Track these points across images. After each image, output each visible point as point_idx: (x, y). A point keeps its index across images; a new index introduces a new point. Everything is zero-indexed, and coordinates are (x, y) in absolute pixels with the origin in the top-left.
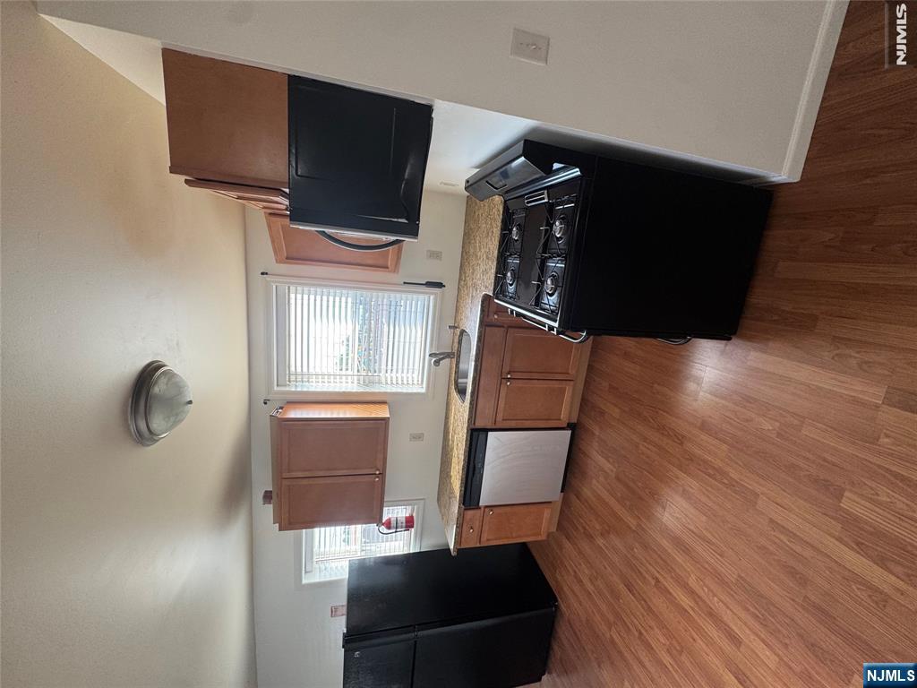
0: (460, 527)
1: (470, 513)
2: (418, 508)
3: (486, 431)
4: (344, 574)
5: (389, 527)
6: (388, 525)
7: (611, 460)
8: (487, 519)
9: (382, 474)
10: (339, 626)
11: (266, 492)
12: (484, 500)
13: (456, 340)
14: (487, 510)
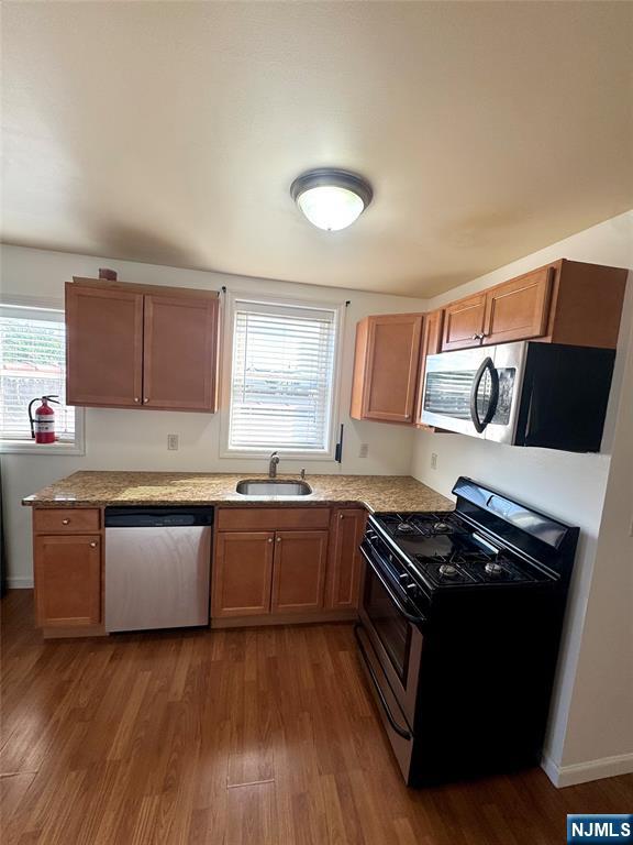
0: (73, 506)
1: (95, 515)
2: (72, 448)
3: (210, 523)
5: (40, 412)
6: (43, 411)
7: (188, 689)
8: (83, 540)
9: (142, 405)
11: (115, 274)
12: (112, 533)
13: (291, 478)
14: (97, 538)
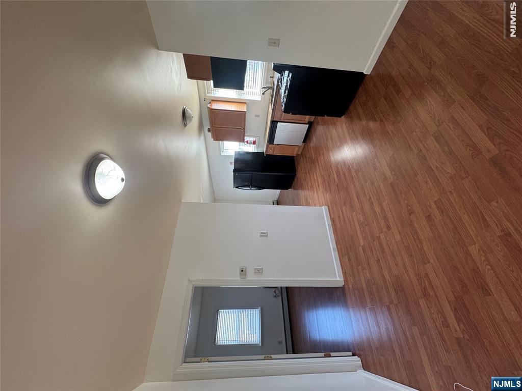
0: (267, 148)
1: (271, 145)
2: (257, 139)
3: (277, 122)
4: (233, 154)
5: (247, 143)
6: (247, 142)
8: (276, 147)
10: (232, 167)
11: (208, 129)
12: (275, 142)
14: (276, 145)
